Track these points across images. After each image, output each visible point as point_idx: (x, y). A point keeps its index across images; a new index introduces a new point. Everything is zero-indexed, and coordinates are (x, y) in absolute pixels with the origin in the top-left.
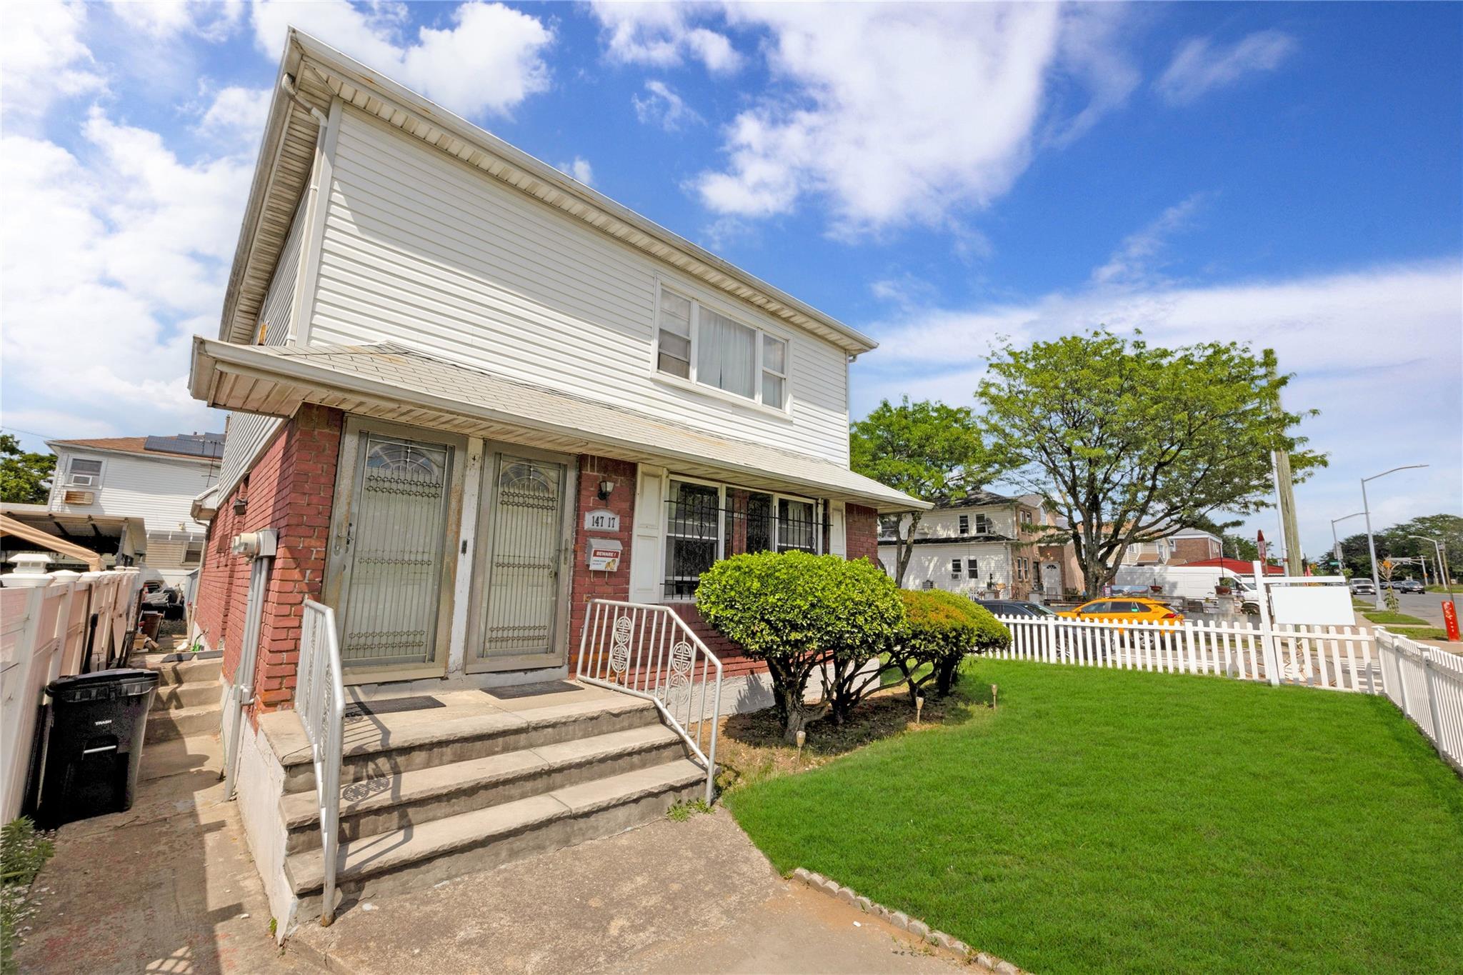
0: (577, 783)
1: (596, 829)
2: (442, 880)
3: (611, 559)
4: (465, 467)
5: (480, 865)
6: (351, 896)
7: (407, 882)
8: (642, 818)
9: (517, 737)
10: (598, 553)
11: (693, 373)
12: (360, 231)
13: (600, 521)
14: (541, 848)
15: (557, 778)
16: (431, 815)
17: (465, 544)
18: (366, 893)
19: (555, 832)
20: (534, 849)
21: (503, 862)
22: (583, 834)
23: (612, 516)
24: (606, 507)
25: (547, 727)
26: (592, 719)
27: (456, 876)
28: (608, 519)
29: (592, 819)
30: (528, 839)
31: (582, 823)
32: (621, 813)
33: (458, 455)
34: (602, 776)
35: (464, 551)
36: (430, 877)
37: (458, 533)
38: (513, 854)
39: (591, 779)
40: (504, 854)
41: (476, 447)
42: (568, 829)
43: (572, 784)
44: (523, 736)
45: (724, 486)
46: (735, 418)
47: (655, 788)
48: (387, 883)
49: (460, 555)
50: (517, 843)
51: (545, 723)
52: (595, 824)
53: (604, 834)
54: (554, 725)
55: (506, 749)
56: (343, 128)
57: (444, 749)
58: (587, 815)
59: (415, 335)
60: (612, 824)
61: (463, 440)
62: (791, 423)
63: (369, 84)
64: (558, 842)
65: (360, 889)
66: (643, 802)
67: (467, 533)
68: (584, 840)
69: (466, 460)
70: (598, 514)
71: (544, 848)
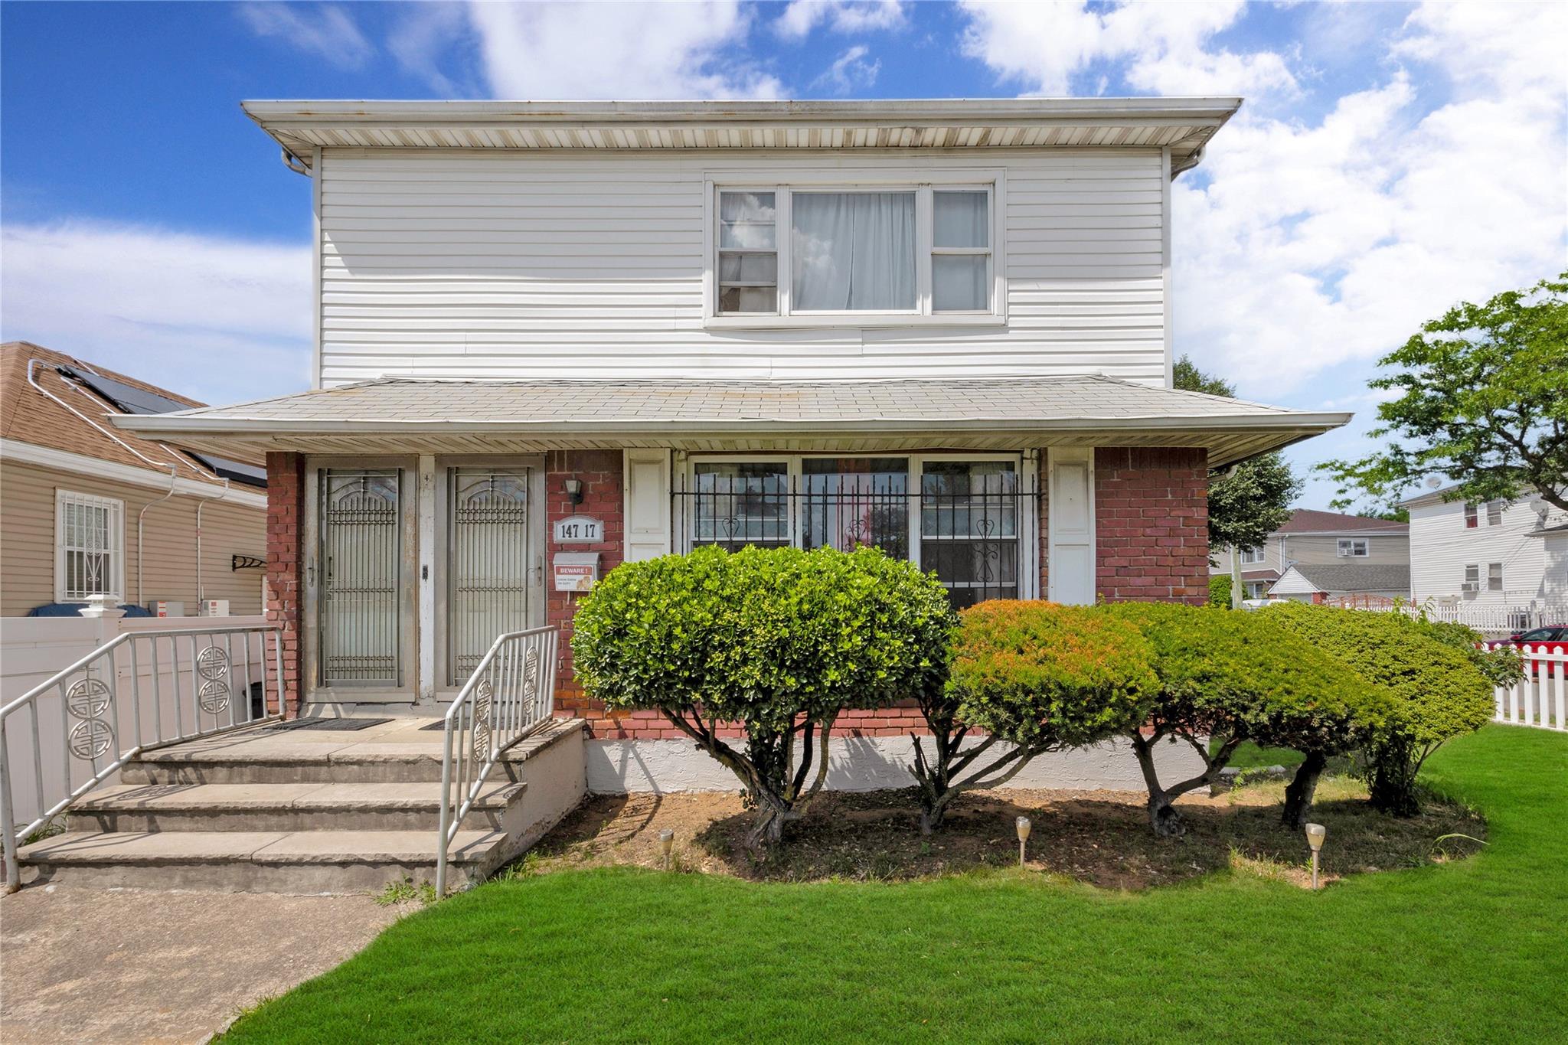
0: (332, 829)
1: (284, 882)
2: (117, 886)
3: (582, 577)
4: (418, 489)
5: (153, 883)
6: (45, 876)
7: (88, 878)
8: (349, 886)
9: (317, 769)
10: (562, 570)
11: (784, 300)
12: (352, 273)
13: (573, 530)
14: (217, 884)
15: (307, 819)
16: (177, 826)
17: (425, 569)
18: (56, 877)
19: (233, 871)
20: (210, 883)
21: (176, 887)
22: (268, 884)
23: (589, 523)
24: (584, 513)
25: (353, 763)
26: (407, 762)
27: (130, 886)
28: (586, 528)
29: (282, 870)
30: (207, 872)
31: (268, 872)
32: (320, 874)
33: (409, 478)
34: (363, 827)
35: (425, 576)
36: (107, 880)
37: (417, 558)
38: (187, 883)
39: (350, 828)
40: (177, 880)
41: (427, 464)
42: (250, 873)
43: (326, 829)
44: (324, 769)
45: (798, 459)
46: (869, 348)
47: (369, 856)
48: (73, 874)
49: (422, 581)
50: (193, 873)
51: (347, 759)
52: (283, 878)
53: (293, 890)
54: (359, 763)
55: (305, 779)
56: (326, 175)
57: (244, 769)
58: (275, 864)
59: (409, 362)
60: (305, 882)
61: (414, 461)
62: (1003, 328)
63: (306, 118)
64: (237, 884)
65: (53, 873)
66: (353, 868)
67: (427, 558)
68: (267, 891)
69: (418, 480)
70: (570, 522)
71: (221, 886)
